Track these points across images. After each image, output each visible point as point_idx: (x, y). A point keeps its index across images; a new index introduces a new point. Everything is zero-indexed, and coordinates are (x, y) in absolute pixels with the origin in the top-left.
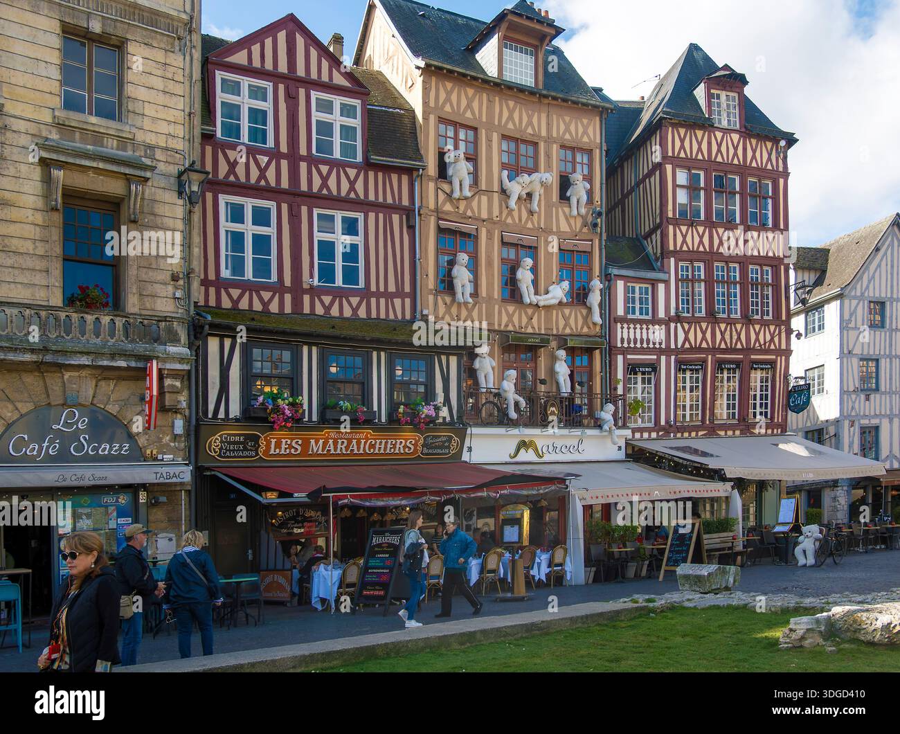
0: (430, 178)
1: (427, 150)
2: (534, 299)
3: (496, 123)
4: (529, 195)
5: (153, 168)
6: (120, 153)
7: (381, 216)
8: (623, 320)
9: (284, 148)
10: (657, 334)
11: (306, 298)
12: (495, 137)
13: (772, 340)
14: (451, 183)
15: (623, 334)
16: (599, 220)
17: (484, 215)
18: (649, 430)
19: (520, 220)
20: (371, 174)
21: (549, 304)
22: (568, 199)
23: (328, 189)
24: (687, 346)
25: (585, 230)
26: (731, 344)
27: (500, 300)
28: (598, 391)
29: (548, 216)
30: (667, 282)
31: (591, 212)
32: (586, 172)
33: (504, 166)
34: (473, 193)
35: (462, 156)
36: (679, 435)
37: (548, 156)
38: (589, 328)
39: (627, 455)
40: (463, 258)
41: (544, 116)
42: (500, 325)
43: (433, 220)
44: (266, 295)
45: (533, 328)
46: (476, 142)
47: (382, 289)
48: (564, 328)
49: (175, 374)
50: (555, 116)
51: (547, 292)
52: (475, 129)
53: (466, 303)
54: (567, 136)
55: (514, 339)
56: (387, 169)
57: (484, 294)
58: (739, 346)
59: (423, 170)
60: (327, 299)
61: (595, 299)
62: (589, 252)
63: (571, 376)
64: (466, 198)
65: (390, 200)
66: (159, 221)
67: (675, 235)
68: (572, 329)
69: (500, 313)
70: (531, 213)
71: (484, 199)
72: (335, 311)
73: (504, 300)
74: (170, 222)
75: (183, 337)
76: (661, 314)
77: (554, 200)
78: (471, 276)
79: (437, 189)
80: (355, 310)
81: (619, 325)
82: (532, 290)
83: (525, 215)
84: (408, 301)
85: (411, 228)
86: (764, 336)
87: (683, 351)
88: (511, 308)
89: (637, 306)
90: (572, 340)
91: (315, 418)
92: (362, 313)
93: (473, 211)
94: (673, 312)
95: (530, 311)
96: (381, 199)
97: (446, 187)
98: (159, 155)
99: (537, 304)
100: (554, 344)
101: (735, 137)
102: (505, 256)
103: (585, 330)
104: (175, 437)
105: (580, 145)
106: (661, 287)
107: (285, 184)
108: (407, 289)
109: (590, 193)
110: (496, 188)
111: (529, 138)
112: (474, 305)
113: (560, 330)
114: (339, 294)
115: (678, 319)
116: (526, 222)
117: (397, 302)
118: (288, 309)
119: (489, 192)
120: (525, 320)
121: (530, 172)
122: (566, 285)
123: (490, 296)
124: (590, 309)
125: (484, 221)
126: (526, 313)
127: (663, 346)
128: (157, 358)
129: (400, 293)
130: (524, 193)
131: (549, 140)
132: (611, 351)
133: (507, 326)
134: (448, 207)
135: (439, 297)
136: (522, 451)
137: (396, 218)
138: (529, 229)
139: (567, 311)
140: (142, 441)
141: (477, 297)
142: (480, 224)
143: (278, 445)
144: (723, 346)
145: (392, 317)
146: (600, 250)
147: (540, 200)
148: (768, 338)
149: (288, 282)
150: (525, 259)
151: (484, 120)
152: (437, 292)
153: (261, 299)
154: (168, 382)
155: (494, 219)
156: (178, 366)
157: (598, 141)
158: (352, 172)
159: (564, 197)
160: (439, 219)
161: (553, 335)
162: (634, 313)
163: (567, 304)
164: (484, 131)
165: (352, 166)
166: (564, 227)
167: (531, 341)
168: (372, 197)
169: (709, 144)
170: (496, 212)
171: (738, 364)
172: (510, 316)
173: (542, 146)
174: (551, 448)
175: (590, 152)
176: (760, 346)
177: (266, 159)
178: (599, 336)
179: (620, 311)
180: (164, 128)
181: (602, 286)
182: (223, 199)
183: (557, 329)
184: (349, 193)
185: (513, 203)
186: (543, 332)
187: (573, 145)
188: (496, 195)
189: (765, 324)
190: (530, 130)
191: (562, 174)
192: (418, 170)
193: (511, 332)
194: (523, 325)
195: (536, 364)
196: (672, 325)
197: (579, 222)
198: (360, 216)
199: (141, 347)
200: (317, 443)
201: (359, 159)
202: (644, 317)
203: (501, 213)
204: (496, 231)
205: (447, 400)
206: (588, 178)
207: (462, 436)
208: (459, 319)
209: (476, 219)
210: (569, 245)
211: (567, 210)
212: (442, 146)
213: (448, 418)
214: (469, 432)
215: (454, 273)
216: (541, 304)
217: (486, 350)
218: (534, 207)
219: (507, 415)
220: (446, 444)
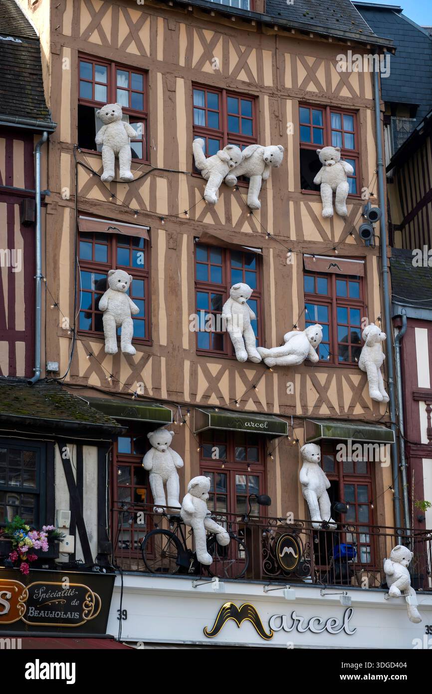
0: (63, 147)
1: (58, 103)
2: (256, 353)
3: (182, 63)
4: (244, 180)
8: (429, 397)
12: (181, 85)
14: (100, 155)
15: (431, 422)
16: (376, 225)
17: (162, 209)
19: (229, 219)
21: (284, 363)
22: (317, 188)
25: (350, 240)
27: (194, 350)
28: (389, 522)
29: (282, 215)
31: (361, 211)
32: (349, 146)
33: (196, 131)
34: (140, 174)
35: (119, 113)
37: (279, 119)
38: (365, 407)
40: (120, 278)
41: (267, 56)
42: (193, 395)
43: (67, 214)
45: (257, 402)
46: (145, 94)
48: (317, 406)
50: (288, 57)
51: (282, 343)
52: (145, 72)
53: (128, 356)
54: (311, 88)
55: (218, 421)
57: (163, 341)
59: (49, 133)
61: (371, 358)
62: (361, 278)
63: (334, 492)
64: (127, 181)
68: (331, 408)
69: (193, 374)
70: (250, 210)
71: (162, 184)
73: (201, 353)
77: (291, 188)
78: (135, 308)
79: (76, 164)
81: (422, 406)
82: (251, 337)
83: (237, 211)
84: (20, 346)
85: (29, 226)
88: (214, 368)
90: (328, 428)
93: (141, 202)
95: (251, 374)
97: (92, 162)
99: (263, 361)
100: (299, 433)
102: (202, 279)
103: (358, 411)
105: (335, 102)
108: (20, 326)
109: (357, 180)
110: (183, 166)
111: (243, 89)
112: (145, 360)
113: (310, 409)
116: (240, 223)
119: (170, 172)
120: (241, 389)
121: (243, 142)
122: (315, 330)
123: (174, 346)
124: (364, 374)
125: (161, 219)
126: (244, 377)
129: (7, 332)
130: (233, 177)
131: (278, 93)
132: (409, 452)
133: (206, 396)
134: (96, 194)
135: (79, 343)
136: (229, 624)
138: (246, 234)
139: (322, 377)
141: (151, 346)
142: (154, 224)
146: (381, 274)
147: (263, 190)
150: (236, 286)
151: (160, 57)
152: (75, 334)
155: (182, 216)
157: (368, 95)
159: (309, 185)
160: (80, 212)
161: (295, 417)
163: (320, 365)
164: (159, 76)
166: (311, 233)
167: (249, 427)
170: (183, 205)
172: (213, 382)
173: (266, 101)
174: (287, 623)
175: (354, 113)
178: (385, 424)
179: (424, 381)
181: (383, 335)
183: (304, 407)
185: (212, 192)
186: (276, 410)
187: (324, 101)
188: (183, 179)
190: (243, 77)
191: (303, 147)
192: (41, 133)
193: (213, 407)
194: (239, 396)
195: (265, 466)
197: (339, 227)
203: (193, 206)
204: (185, 237)
205: (77, 523)
206: (353, 155)
207: (106, 590)
208: (116, 382)
209: (147, 216)
210: (322, 264)
211: (314, 206)
212: (86, 96)
213: (80, 557)
214: (117, 583)
215: (103, 303)
216: (270, 361)
217: (163, 437)
218: (254, 199)
219: (195, 556)
220: (75, 603)
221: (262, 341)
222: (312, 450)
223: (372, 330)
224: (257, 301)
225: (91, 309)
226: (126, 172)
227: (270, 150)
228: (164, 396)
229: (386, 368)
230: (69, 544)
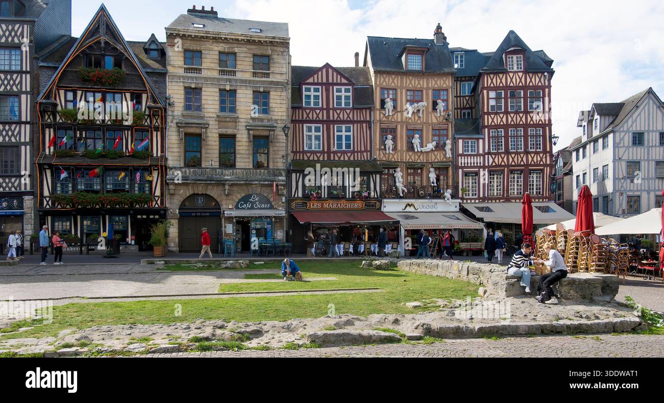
0: (377, 109)
1: (376, 100)
2: (420, 149)
3: (404, 86)
4: (419, 111)
7: (359, 125)
8: (462, 155)
9: (325, 107)
10: (478, 160)
11: (332, 155)
12: (404, 91)
13: (541, 160)
15: (462, 161)
16: (450, 117)
17: (399, 120)
18: (475, 199)
19: (414, 120)
20: (355, 111)
21: (427, 151)
23: (340, 118)
24: (494, 164)
25: (444, 121)
26: (518, 163)
28: (450, 184)
29: (427, 117)
30: (483, 139)
31: (447, 114)
33: (407, 101)
35: (390, 100)
37: (427, 95)
39: (460, 209)
40: (390, 136)
41: (425, 80)
42: (406, 160)
43: (378, 124)
44: (319, 155)
45: (420, 160)
46: (396, 94)
47: (359, 150)
48: (434, 159)
49: (282, 185)
50: (430, 79)
51: (426, 146)
52: (396, 89)
54: (436, 86)
55: (411, 165)
56: (361, 109)
57: (399, 149)
58: (522, 163)
59: (374, 107)
60: (339, 155)
61: (448, 147)
62: (447, 129)
65: (362, 119)
67: (488, 119)
68: (438, 160)
69: (406, 155)
70: (420, 117)
71: (399, 114)
72: (342, 159)
73: (407, 151)
75: (284, 174)
76: (481, 151)
77: (430, 111)
78: (393, 143)
79: (380, 113)
80: (349, 158)
81: (460, 157)
82: (419, 146)
83: (417, 118)
84: (369, 153)
85: (370, 128)
86: (537, 159)
87: (492, 166)
88: (410, 154)
89: (470, 149)
90: (437, 164)
92: (352, 158)
93: (394, 119)
94: (486, 151)
96: (359, 119)
97: (383, 112)
99: (421, 151)
100: (430, 166)
101: (521, 74)
102: (408, 134)
103: (445, 159)
104: (283, 203)
105: (442, 88)
106: (481, 141)
107: (325, 118)
108: (369, 149)
111: (419, 89)
112: (395, 153)
114: (344, 153)
115: (489, 153)
116: (417, 121)
117: (365, 154)
118: (326, 159)
120: (417, 157)
122: (434, 143)
123: (402, 150)
125: (399, 122)
127: (482, 165)
128: (276, 181)
129: (366, 151)
130: (415, 111)
131: (428, 89)
132: (456, 168)
133: (409, 160)
134: (384, 119)
135: (381, 151)
136: (408, 207)
137: (364, 125)
138: (419, 123)
139: (436, 153)
141: (396, 150)
143: (313, 205)
144: (513, 163)
145: (363, 159)
146: (452, 127)
147: (423, 112)
148: (539, 159)
149: (326, 150)
150: (416, 135)
151: (399, 85)
152: (380, 149)
153: (317, 156)
155: (404, 121)
156: (282, 183)
157: (451, 85)
158: (348, 111)
159: (434, 109)
160: (381, 123)
161: (429, 163)
162: (468, 151)
164: (399, 90)
165: (348, 109)
166: (434, 121)
168: (355, 119)
169: (506, 79)
171: (522, 171)
172: (410, 157)
173: (424, 91)
174: (421, 207)
175: (447, 90)
176: (534, 162)
177: (319, 111)
178: (450, 162)
179: (460, 152)
181: (451, 142)
182: (305, 125)
184: (347, 118)
185: (409, 115)
186: (425, 161)
187: (439, 88)
189: (537, 153)
190: (419, 86)
192: (372, 108)
193: (410, 162)
194: (416, 159)
195: (422, 174)
196: (486, 156)
197: (442, 118)
198: (352, 126)
201: (351, 106)
202: (473, 153)
204: (404, 125)
205: (375, 190)
206: (446, 101)
208: (389, 159)
209: (396, 122)
210: (437, 127)
211: (436, 114)
214: (383, 201)
215: (386, 142)
216: (423, 151)
217: (399, 169)
218: (421, 115)
219: (400, 195)
220: (374, 205)
221: (422, 146)
222: (432, 170)
223: (449, 142)
224: (421, 137)
225: (383, 144)
226: (391, 113)
227: (424, 103)
228: (399, 161)
229: (451, 149)
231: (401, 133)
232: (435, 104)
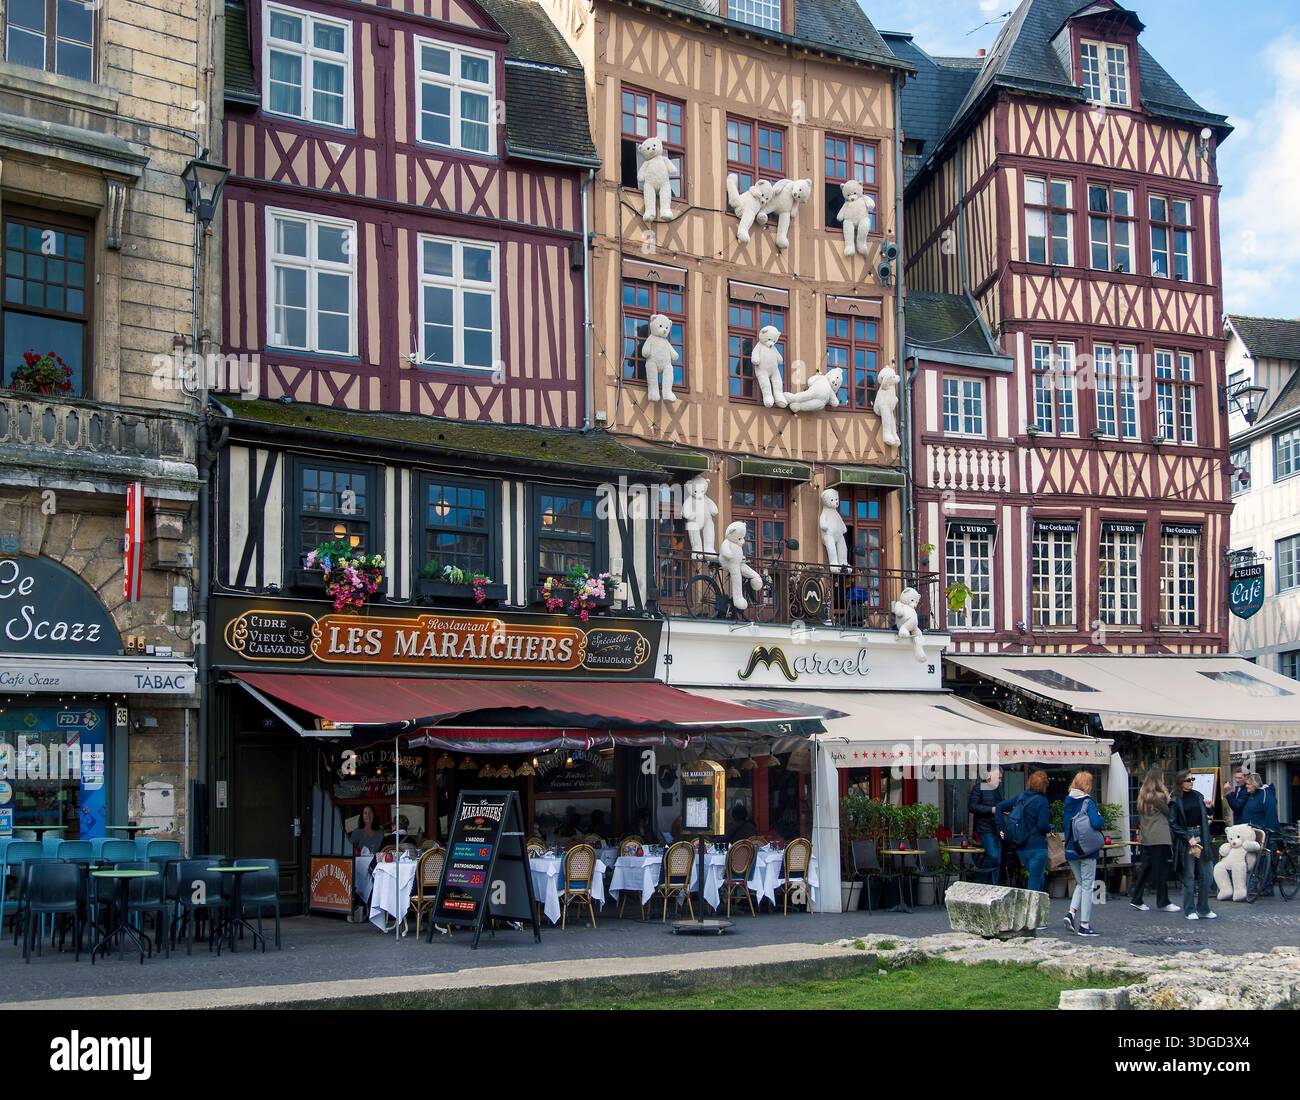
0: (608, 185)
1: (602, 137)
2: (783, 398)
3: (717, 92)
4: (774, 217)
5: (143, 161)
6: (95, 134)
7: (527, 247)
8: (937, 441)
9: (370, 131)
10: (995, 468)
11: (405, 386)
12: (717, 117)
13: (1197, 484)
14: (641, 194)
15: (937, 465)
16: (893, 263)
17: (699, 250)
18: (986, 639)
19: (759, 259)
20: (511, 177)
21: (808, 408)
22: (839, 225)
23: (442, 201)
24: (1048, 489)
25: (869, 280)
26: (1125, 490)
27: (727, 397)
28: (897, 565)
29: (807, 254)
30: (1010, 375)
31: (879, 249)
32: (870, 180)
33: (730, 166)
34: (678, 212)
35: (659, 148)
36: (1037, 650)
37: (806, 151)
38: (879, 452)
39: (945, 681)
40: (661, 323)
41: (797, 83)
42: (726, 442)
43: (613, 257)
44: (340, 379)
45: (783, 449)
46: (683, 126)
47: (529, 374)
48: (836, 452)
49: (174, 508)
50: (815, 83)
51: (806, 388)
52: (682, 102)
53: (668, 403)
54: (837, 117)
55: (749, 467)
56: (537, 169)
57: (699, 388)
58: (1139, 493)
59: (596, 170)
60: (439, 389)
61: (886, 401)
62: (877, 319)
63: (849, 537)
64: (668, 221)
65: (542, 222)
66: (154, 248)
67: (1023, 292)
68: (849, 452)
69: (726, 421)
70: (778, 249)
71: (698, 222)
72: (451, 410)
73: (733, 400)
74: (171, 252)
75: (188, 446)
76: (1003, 432)
77: (817, 227)
78: (675, 354)
79: (620, 203)
80: (485, 409)
81: (930, 449)
82: (778, 381)
83: (767, 251)
84: (572, 395)
85: (577, 270)
86: (1184, 476)
87: (1043, 499)
88: (745, 413)
89: (961, 415)
90: (847, 473)
91: (405, 593)
92: (496, 414)
93: (679, 243)
94: (1022, 430)
95: (777, 420)
96: (527, 220)
97: (634, 200)
98: (156, 138)
99: (788, 407)
100: (819, 479)
101: (1125, 121)
102: (735, 322)
103: (873, 456)
104: (176, 617)
105: (860, 133)
106: (1001, 383)
107: (371, 191)
108: (571, 375)
109: (876, 214)
110: (718, 205)
111: (774, 119)
112: (683, 407)
113: (830, 454)
114: (460, 381)
115: (1032, 441)
116: (769, 264)
117: (555, 396)
118: (375, 404)
119: (706, 210)
120: (768, 435)
121: (775, 176)
122: (836, 374)
123: (709, 393)
124: (879, 418)
125: (698, 260)
126: (771, 423)
127: (1007, 489)
128: (144, 481)
129: (559, 382)
130: (764, 215)
132: (920, 495)
133: (738, 444)
134: (639, 235)
135: (624, 391)
136: (761, 666)
137: (552, 252)
138: (775, 275)
139: (841, 421)
140: (121, 620)
141: (689, 393)
142: (691, 266)
143: (343, 638)
144: (1111, 492)
145: (545, 422)
146: (896, 315)
147: (791, 227)
148: (1191, 480)
149: (375, 358)
151: (697, 86)
152: (621, 382)
153: (331, 385)
154: (162, 521)
155: (717, 257)
156: (178, 495)
157: (890, 125)
158: (480, 173)
160: (624, 255)
161: (817, 463)
162: (955, 428)
163: (839, 410)
164: (696, 106)
165: (481, 162)
166: (834, 274)
167: (777, 474)
168: (512, 216)
169: (1080, 132)
170: (718, 246)
171: (1138, 523)
172: (744, 428)
173: (795, 133)
174: (810, 664)
175: (875, 144)
176: (1177, 493)
177: (341, 148)
178: (895, 468)
179: (932, 425)
180: (164, 93)
182: (271, 213)
183: (825, 452)
184: (474, 208)
185: (744, 230)
186: (800, 457)
187: (848, 131)
188: (717, 217)
189: (1184, 454)
190: (774, 106)
191: (829, 182)
192: (588, 170)
193: (744, 454)
194: (766, 444)
195: (789, 513)
196: (1022, 452)
197: (860, 265)
198: (495, 249)
199: (118, 461)
200: (407, 636)
201: (492, 150)
202: (973, 436)
203: (727, 247)
204: (719, 278)
205: (629, 571)
206: (873, 190)
207: (654, 635)
208: (657, 430)
209: (685, 257)
210: (842, 306)
211: (837, 243)
212: (628, 130)
213: (631, 603)
214: (665, 628)
215: (646, 349)
216: (795, 407)
217: (700, 486)
218: (782, 238)
219: (731, 601)
220: (627, 649)
221: (788, 386)
222: (831, 496)
223: (888, 374)
224: (783, 344)
225: (634, 355)
226: (667, 212)
227: (801, 186)
228: (700, 444)
229: (898, 412)
230: (623, 592)
231: (708, 309)
232: (834, 198)
